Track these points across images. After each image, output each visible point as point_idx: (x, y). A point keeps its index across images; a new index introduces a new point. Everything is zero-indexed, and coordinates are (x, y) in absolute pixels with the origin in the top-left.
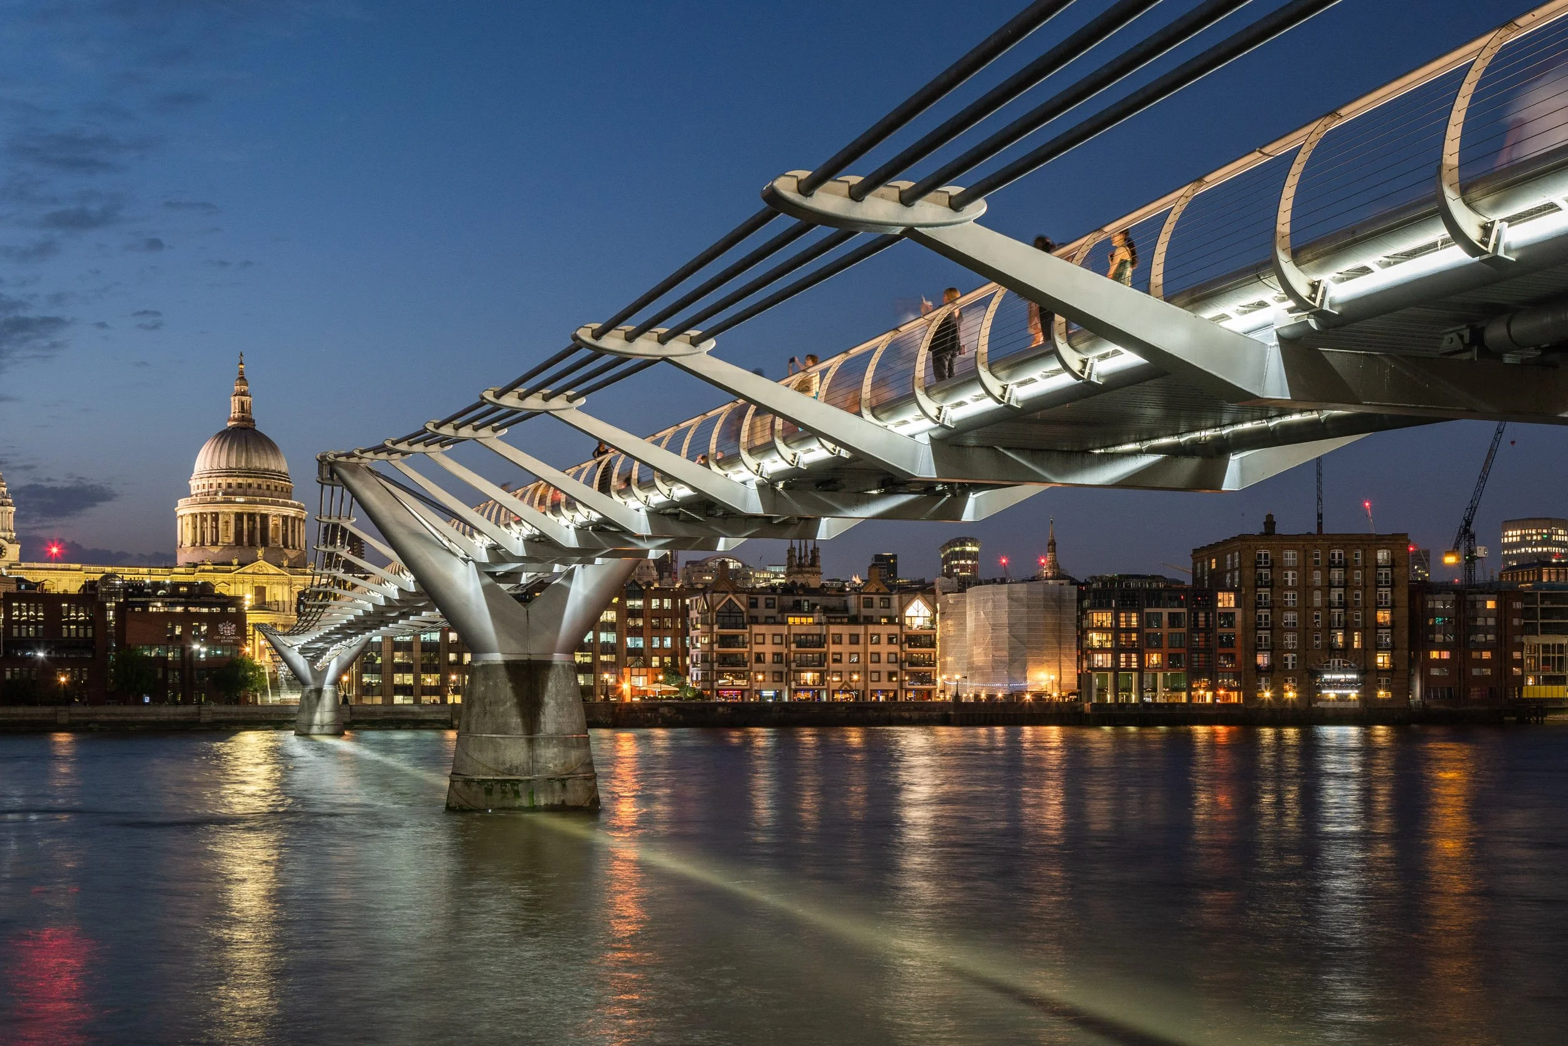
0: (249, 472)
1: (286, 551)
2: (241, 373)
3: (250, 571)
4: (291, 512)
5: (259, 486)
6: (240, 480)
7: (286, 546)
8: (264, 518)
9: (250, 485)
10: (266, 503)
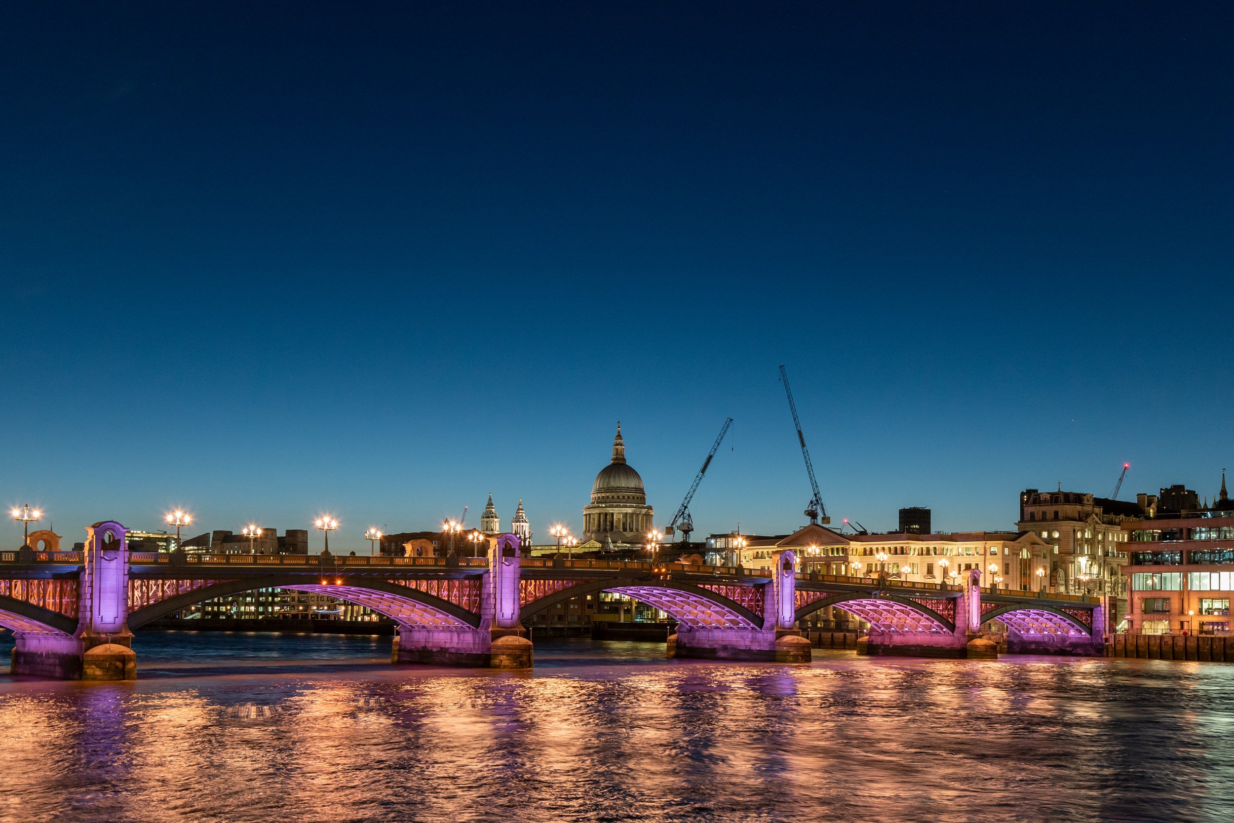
0: (609, 490)
1: (625, 533)
2: (619, 432)
3: (588, 546)
4: (630, 510)
5: (613, 497)
6: (603, 495)
7: (625, 530)
8: (613, 514)
9: (608, 497)
10: (612, 507)
